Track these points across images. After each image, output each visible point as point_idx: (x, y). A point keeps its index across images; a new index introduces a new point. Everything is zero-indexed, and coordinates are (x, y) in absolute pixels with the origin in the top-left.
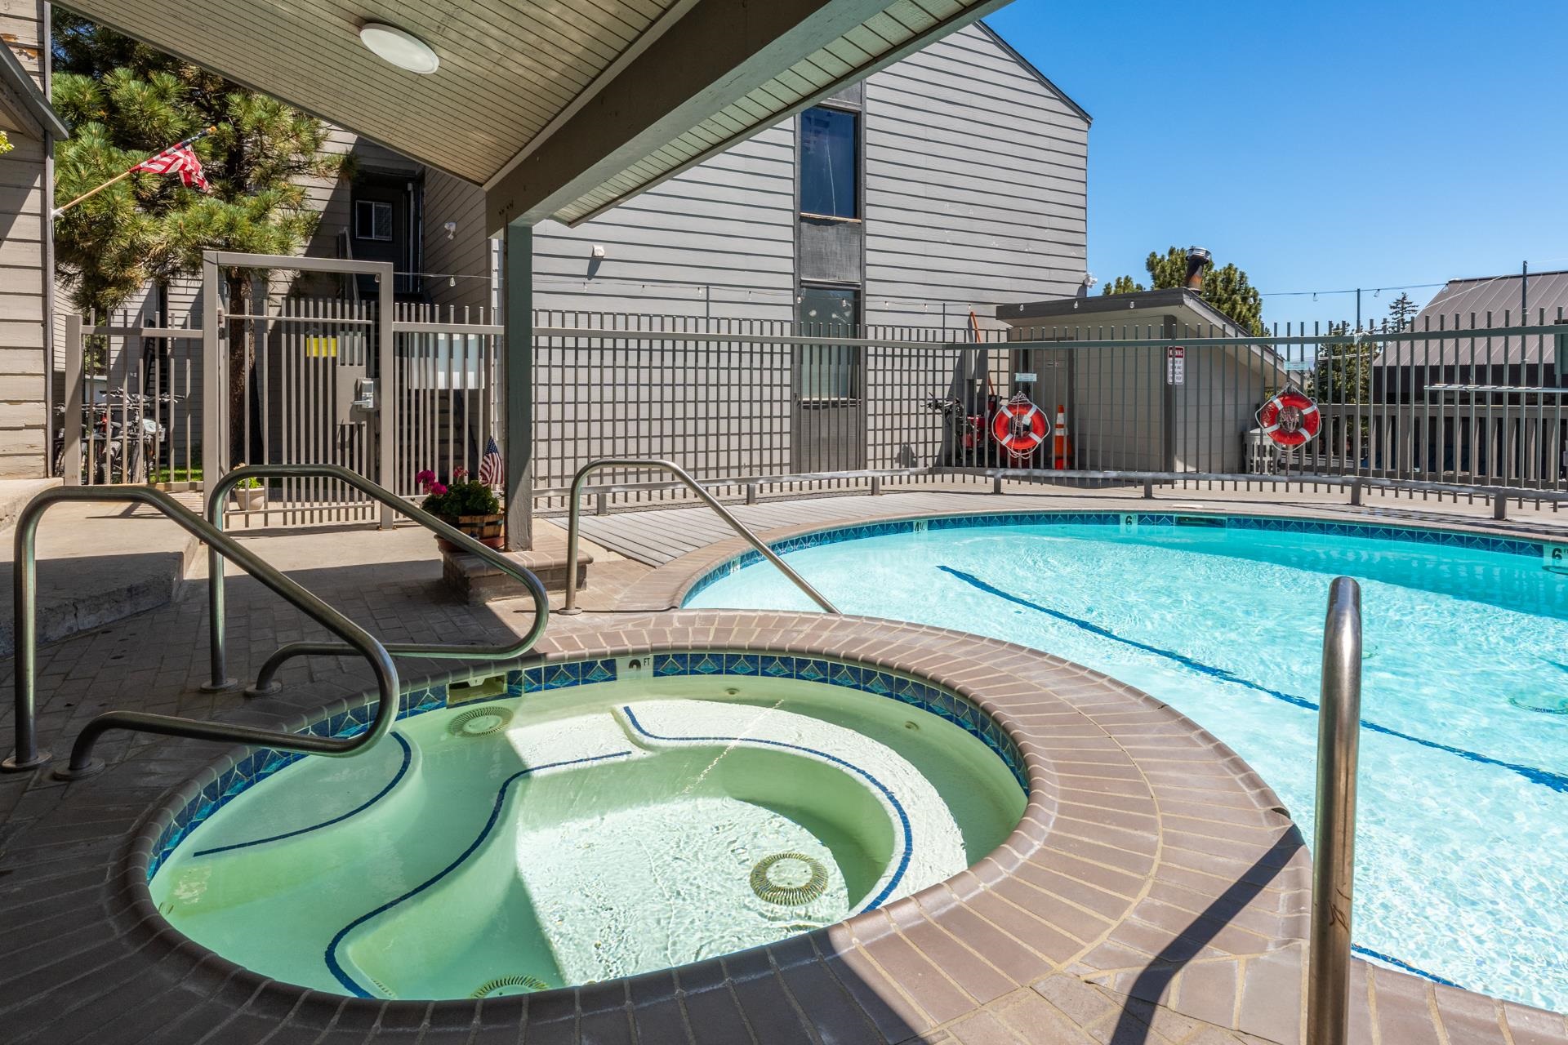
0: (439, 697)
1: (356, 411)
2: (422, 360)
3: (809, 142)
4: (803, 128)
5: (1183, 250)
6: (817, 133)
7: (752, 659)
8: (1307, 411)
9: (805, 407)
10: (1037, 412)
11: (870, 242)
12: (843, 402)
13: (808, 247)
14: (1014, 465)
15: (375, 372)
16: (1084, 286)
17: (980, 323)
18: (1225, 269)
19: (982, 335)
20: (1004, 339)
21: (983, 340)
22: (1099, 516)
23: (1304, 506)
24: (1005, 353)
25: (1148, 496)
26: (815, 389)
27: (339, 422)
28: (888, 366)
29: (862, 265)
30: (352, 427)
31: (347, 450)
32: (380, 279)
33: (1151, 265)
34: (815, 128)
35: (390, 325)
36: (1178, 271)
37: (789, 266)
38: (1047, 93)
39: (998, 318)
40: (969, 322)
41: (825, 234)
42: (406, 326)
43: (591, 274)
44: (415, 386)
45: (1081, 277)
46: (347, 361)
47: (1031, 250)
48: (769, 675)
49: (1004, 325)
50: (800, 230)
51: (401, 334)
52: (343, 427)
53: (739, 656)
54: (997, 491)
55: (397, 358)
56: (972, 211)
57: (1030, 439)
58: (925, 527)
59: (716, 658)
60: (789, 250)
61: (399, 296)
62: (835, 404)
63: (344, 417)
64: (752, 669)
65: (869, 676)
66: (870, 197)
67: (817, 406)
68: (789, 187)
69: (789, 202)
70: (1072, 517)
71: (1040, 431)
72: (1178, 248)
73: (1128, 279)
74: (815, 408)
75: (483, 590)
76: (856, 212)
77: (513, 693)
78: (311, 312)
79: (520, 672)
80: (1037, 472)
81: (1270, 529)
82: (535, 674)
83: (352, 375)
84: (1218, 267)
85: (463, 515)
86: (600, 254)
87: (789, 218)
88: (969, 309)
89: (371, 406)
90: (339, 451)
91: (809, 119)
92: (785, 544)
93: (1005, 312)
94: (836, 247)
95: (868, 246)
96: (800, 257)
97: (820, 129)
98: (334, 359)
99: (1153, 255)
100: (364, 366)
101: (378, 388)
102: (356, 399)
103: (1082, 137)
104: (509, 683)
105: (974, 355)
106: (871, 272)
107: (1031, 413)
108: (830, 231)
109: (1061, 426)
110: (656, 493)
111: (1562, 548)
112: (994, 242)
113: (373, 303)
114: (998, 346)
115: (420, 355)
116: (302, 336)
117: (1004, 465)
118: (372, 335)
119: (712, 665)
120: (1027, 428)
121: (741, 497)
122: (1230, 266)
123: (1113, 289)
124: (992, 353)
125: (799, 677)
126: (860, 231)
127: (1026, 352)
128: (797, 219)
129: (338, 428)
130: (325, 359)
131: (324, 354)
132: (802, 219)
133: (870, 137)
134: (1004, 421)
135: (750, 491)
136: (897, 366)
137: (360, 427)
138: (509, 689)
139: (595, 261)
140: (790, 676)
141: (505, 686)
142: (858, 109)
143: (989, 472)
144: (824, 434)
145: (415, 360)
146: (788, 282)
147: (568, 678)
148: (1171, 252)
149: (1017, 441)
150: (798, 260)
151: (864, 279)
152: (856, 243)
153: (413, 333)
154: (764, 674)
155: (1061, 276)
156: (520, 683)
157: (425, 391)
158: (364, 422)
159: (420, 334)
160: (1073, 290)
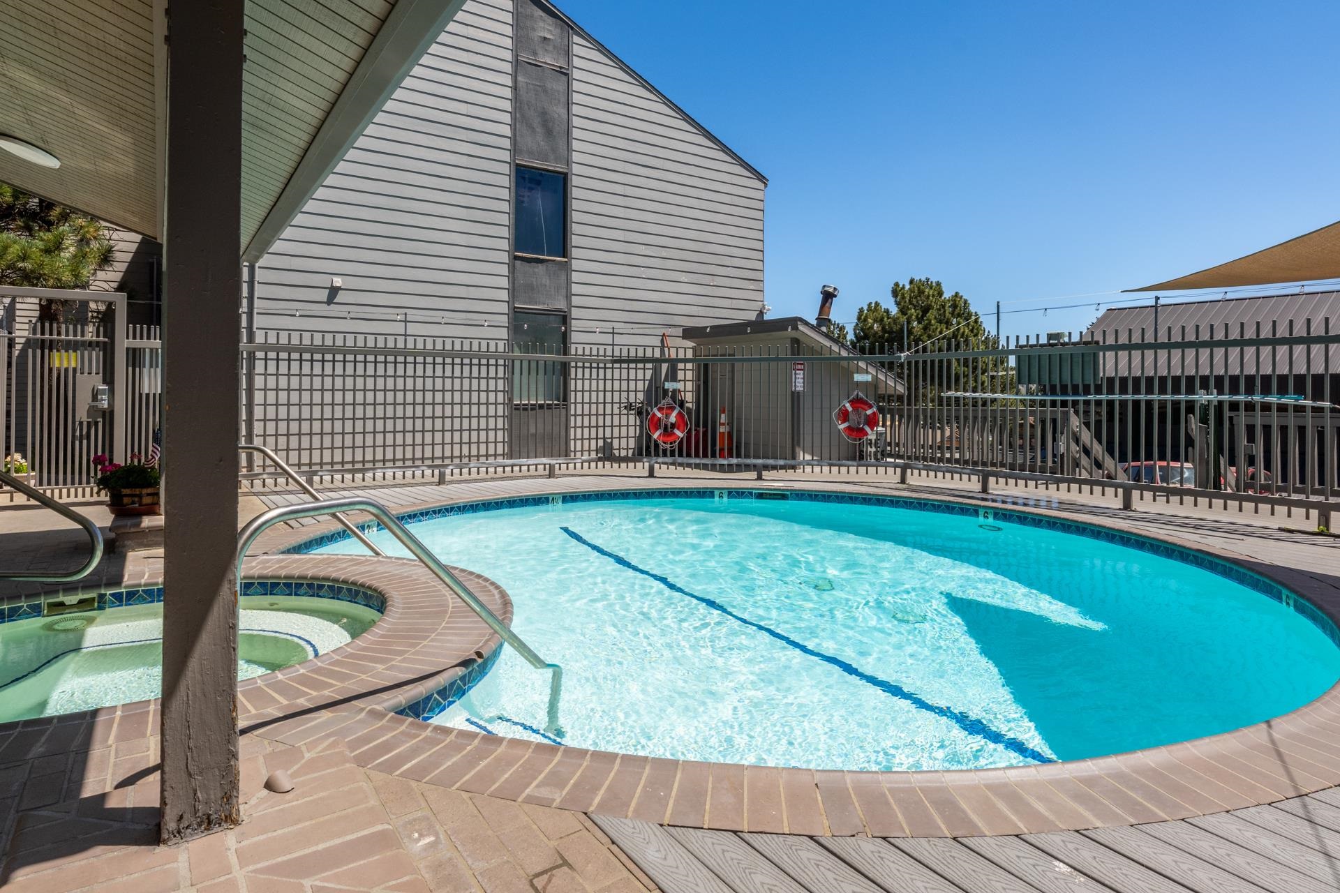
0: (36, 611)
1: (92, 411)
2: (152, 370)
3: (523, 196)
4: (518, 185)
5: (920, 281)
6: (531, 189)
7: (288, 585)
8: (869, 412)
9: (515, 409)
10: (679, 413)
11: (575, 277)
12: (548, 405)
13: (521, 280)
14: (665, 455)
15: (109, 379)
16: (761, 313)
17: (670, 342)
18: (953, 296)
19: (673, 352)
20: (690, 354)
21: (673, 355)
22: (699, 492)
23: (862, 484)
24: (689, 366)
25: (760, 478)
26: (525, 394)
27: (77, 419)
28: (587, 376)
29: (569, 295)
30: (89, 423)
31: (85, 442)
32: (115, 306)
33: (895, 293)
34: (529, 185)
35: (124, 342)
36: (916, 298)
37: (504, 295)
38: (729, 159)
39: (684, 337)
40: (662, 341)
41: (536, 270)
42: (138, 343)
43: (330, 301)
44: (146, 391)
45: (758, 306)
46: (86, 370)
47: (715, 284)
48: (299, 595)
49: (690, 344)
50: (514, 266)
51: (134, 350)
52: (81, 423)
53: (279, 583)
54: (651, 475)
55: (130, 369)
56: (664, 253)
57: (674, 434)
58: (560, 501)
59: (262, 585)
60: (504, 282)
61: (132, 319)
62: (541, 406)
63: (82, 415)
64: (288, 592)
65: (357, 592)
66: (575, 240)
67: (525, 408)
68: (505, 232)
69: (505, 245)
70: (679, 493)
71: (682, 428)
72: (917, 278)
73: (877, 304)
74: (524, 409)
75: (128, 543)
76: (564, 252)
77: (101, 608)
78: (55, 332)
79: (106, 594)
80: (680, 460)
81: (819, 501)
82: (118, 597)
83: (90, 382)
84: (947, 295)
85: (125, 488)
86: (338, 285)
87: (505, 257)
88: (660, 331)
89: (106, 406)
90: (77, 443)
91: (524, 178)
92: (427, 513)
93: (689, 333)
94: (546, 281)
95: (574, 279)
96: (514, 289)
97: (533, 186)
98: (75, 370)
99: (897, 284)
100: (101, 375)
101: (112, 392)
102: (93, 401)
103: (759, 195)
104: (98, 602)
105: (665, 366)
106: (575, 301)
107: (674, 414)
108: (541, 268)
109: (723, 424)
110: (359, 476)
111: (989, 511)
112: (683, 277)
113: (109, 325)
114: (685, 361)
115: (151, 366)
116: (47, 351)
117: (657, 455)
118: (108, 350)
119: (260, 590)
120: (673, 426)
121: (433, 480)
122: (957, 293)
123: (866, 312)
124: (681, 366)
125: (319, 596)
126: (567, 268)
127: (706, 366)
128: (512, 257)
129: (77, 423)
130: (66, 370)
131: (65, 365)
132: (516, 258)
133: (575, 193)
134: (656, 419)
135: (442, 475)
136: (594, 376)
137: (96, 424)
138: (98, 606)
139: (334, 291)
140: (313, 596)
141: (96, 604)
142: (565, 171)
143: (645, 460)
144: (532, 430)
145: (146, 370)
146: (504, 308)
147: (146, 599)
148: (912, 282)
149: (664, 435)
150: (513, 291)
151: (570, 306)
152: (563, 277)
153: (144, 349)
154: (296, 594)
155: (742, 304)
156: (105, 603)
157: (154, 395)
158: (100, 419)
159: (151, 350)
160: (752, 316)
